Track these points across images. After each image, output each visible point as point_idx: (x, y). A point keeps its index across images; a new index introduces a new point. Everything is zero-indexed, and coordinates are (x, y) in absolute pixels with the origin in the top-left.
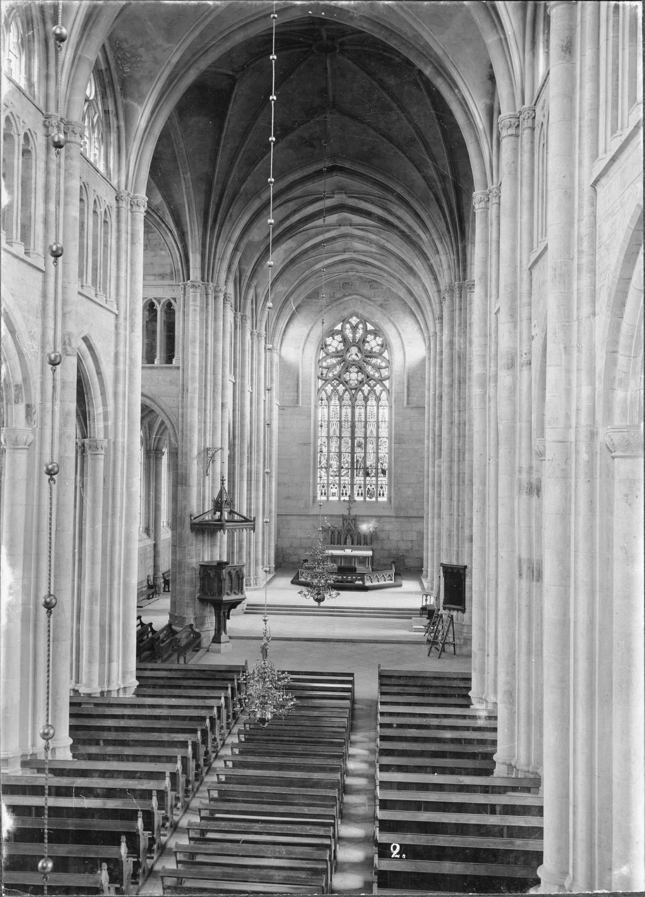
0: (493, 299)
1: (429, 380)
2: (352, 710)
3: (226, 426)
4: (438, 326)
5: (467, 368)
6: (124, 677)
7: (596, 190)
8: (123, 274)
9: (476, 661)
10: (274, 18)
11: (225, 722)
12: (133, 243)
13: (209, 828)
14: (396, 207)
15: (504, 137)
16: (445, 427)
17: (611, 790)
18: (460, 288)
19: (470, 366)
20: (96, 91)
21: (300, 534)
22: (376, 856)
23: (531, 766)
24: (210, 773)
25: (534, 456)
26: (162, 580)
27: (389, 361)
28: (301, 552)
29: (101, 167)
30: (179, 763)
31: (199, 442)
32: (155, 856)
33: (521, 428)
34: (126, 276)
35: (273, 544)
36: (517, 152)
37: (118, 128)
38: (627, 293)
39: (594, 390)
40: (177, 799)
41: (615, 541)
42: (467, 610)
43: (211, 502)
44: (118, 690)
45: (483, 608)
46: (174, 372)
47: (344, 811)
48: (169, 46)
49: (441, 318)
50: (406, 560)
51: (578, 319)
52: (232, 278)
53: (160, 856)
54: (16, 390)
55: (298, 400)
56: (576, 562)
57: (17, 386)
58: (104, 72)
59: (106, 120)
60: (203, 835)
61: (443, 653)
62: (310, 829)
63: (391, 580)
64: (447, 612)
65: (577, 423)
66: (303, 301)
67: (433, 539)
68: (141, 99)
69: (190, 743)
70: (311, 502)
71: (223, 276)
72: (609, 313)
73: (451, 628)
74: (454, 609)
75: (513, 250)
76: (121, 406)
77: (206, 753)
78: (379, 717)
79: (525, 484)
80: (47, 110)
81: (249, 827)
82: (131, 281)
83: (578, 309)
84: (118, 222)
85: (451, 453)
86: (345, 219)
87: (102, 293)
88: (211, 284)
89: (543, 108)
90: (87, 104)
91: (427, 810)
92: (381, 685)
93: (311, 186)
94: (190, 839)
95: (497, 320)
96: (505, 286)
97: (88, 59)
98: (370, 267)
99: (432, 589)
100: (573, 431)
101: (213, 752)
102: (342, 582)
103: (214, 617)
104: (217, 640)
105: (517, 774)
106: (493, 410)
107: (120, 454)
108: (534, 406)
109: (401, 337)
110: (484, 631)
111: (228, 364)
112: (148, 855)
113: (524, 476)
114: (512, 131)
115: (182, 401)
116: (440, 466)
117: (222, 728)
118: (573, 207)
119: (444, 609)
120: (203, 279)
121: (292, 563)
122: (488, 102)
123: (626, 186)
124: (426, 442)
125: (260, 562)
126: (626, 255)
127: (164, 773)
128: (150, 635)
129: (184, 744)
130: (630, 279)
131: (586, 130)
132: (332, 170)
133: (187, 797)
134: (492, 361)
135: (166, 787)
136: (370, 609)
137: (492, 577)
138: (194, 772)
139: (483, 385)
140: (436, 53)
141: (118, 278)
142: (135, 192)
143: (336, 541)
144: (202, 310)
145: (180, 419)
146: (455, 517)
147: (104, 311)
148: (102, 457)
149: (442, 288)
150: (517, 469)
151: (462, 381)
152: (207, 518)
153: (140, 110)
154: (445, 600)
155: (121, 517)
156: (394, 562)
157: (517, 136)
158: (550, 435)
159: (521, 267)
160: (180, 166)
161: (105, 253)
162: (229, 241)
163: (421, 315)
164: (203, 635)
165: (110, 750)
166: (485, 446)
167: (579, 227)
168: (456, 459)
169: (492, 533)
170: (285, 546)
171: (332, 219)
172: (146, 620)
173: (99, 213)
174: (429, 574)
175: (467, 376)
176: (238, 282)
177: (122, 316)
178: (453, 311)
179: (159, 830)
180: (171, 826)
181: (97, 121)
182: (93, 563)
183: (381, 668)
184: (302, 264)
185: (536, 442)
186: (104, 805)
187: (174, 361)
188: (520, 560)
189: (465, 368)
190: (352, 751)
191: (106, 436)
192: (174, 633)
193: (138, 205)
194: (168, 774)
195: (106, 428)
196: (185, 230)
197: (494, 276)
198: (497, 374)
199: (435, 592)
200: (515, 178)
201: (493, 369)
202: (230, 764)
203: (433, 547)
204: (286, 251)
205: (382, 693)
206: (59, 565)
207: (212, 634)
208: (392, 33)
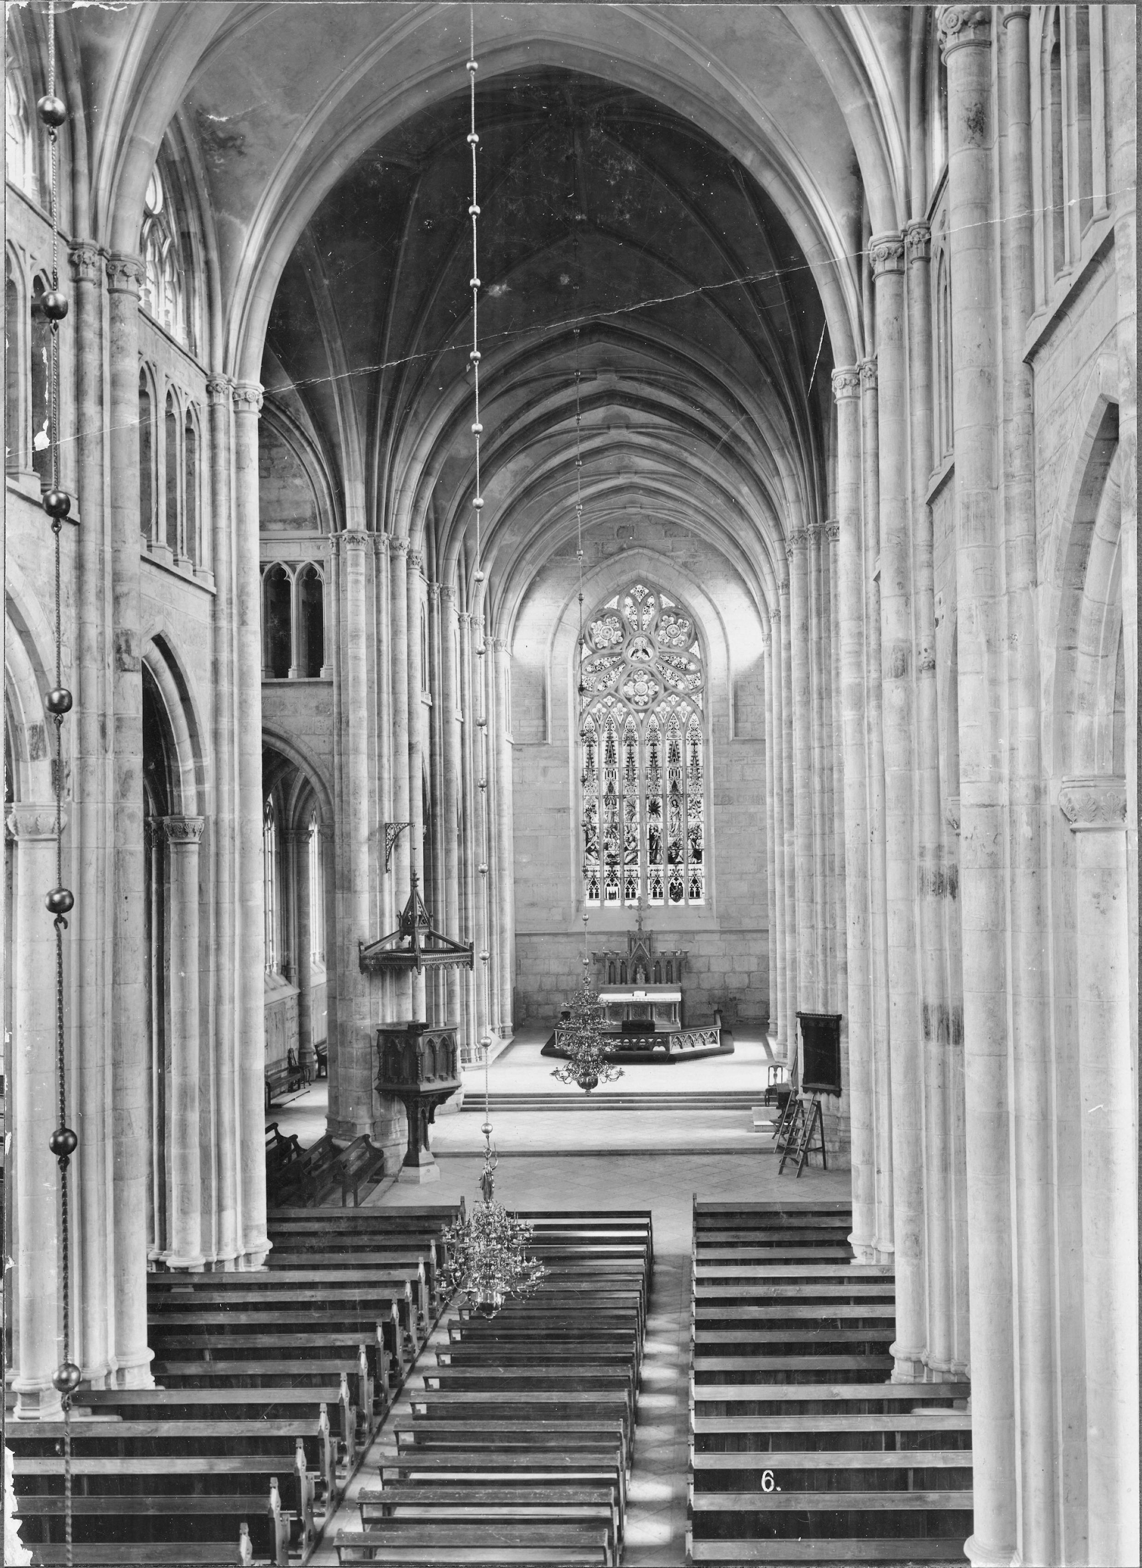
0: (871, 554)
1: (771, 694)
2: (650, 1275)
3: (418, 783)
4: (782, 598)
5: (833, 673)
6: (245, 1236)
7: (1032, 370)
8: (222, 523)
9: (858, 1184)
10: (472, 68)
11: (426, 1306)
12: (240, 468)
13: (397, 1500)
14: (704, 395)
15: (879, 275)
16: (798, 775)
17: (1083, 1404)
18: (818, 534)
19: (837, 668)
20: (165, 199)
21: (555, 967)
22: (689, 1537)
23: (953, 1362)
24: (401, 1399)
25: (944, 827)
26: (315, 1057)
27: (700, 661)
28: (558, 998)
29: (178, 334)
30: (344, 1387)
31: (371, 814)
32: (304, 1554)
33: (921, 779)
34: (230, 526)
35: (508, 987)
36: (902, 301)
37: (207, 263)
38: (1089, 546)
39: (1038, 714)
40: (342, 1449)
41: (1079, 973)
42: (844, 1092)
43: (395, 919)
44: (236, 1259)
45: (868, 1091)
46: (323, 692)
47: (636, 1456)
48: (292, 117)
49: (787, 585)
50: (739, 1007)
51: (1008, 592)
52: (421, 524)
53: (313, 1552)
54: (33, 736)
55: (545, 732)
56: (1015, 1014)
57: (34, 728)
58: (178, 165)
59: (185, 250)
60: (389, 1514)
61: (805, 1168)
62: (575, 1494)
63: (715, 1042)
64: (809, 1096)
65: (1012, 773)
66: (550, 560)
67: (784, 968)
68: (246, 211)
69: (362, 1348)
70: (573, 910)
71: (405, 520)
72: (1060, 582)
73: (818, 1123)
74: (822, 1091)
75: (900, 471)
76: (225, 756)
77: (394, 1363)
78: (694, 1288)
79: (930, 877)
80: (75, 233)
81: (467, 1496)
82: (239, 535)
83: (1008, 574)
84: (213, 429)
85: (809, 820)
86: (620, 416)
87: (185, 558)
88: (384, 536)
89: (943, 223)
90: (149, 222)
91: (777, 1448)
92: (698, 1229)
93: (556, 360)
94: (365, 1521)
95: (878, 591)
96: (888, 534)
97: (147, 144)
98: (663, 499)
99: (785, 1056)
100: (1004, 787)
101: (406, 1361)
102: (630, 1049)
103: (406, 1121)
104: (411, 1160)
105: (930, 1377)
106: (875, 746)
107: (226, 842)
108: (943, 740)
109: (720, 619)
110: (871, 1130)
111: (418, 674)
112: (290, 1552)
113: (929, 864)
114: (892, 264)
115: (339, 742)
116: (791, 844)
117: (420, 1318)
118: (995, 398)
119: (806, 1090)
120: (369, 527)
121: (543, 1018)
122: (852, 213)
123: (1081, 364)
124: (768, 800)
125: (486, 1019)
126: (1085, 483)
127: (317, 1406)
128: (294, 1156)
129: (351, 1352)
130: (1093, 522)
131: (1013, 265)
132: (592, 331)
133: (361, 1444)
134: (872, 661)
135: (321, 1432)
136: (679, 1094)
137: (882, 1036)
138: (371, 1401)
139: (858, 704)
140: (759, 128)
141: (215, 530)
142: (241, 376)
143: (618, 978)
144: (369, 581)
145: (336, 774)
146: (820, 931)
147: (191, 589)
148: (195, 848)
149: (788, 534)
150: (916, 850)
151: (826, 693)
152: (388, 947)
153: (245, 231)
154: (805, 1075)
155: (232, 952)
156: (719, 1011)
157: (900, 272)
158: (969, 794)
159: (913, 500)
160: (323, 329)
161: (190, 486)
162: (414, 458)
163: (753, 580)
164: (387, 1153)
165: (222, 1367)
166: (864, 809)
167: (1006, 433)
168: (818, 830)
169: (880, 960)
170: (529, 989)
171: (595, 416)
172: (286, 1130)
173: (177, 416)
174: (779, 1030)
175: (833, 687)
176: (432, 530)
177: (223, 597)
178: (806, 574)
179: (309, 1505)
180: (332, 1498)
181: (170, 251)
182: (184, 1037)
183: (700, 1200)
184: (543, 497)
185: (946, 803)
186: (211, 1469)
187: (323, 672)
188: (925, 1009)
189: (829, 673)
190: (650, 1347)
191: (201, 812)
192: (338, 1150)
193: (246, 400)
194: (323, 1407)
195: (200, 796)
196: (335, 440)
197: (871, 515)
198: (880, 686)
199: (789, 1061)
200: (900, 347)
201: (874, 675)
202: (435, 1383)
203: (784, 983)
204: (515, 474)
205: (700, 1245)
206: (120, 1045)
207: (404, 1150)
208: (683, 93)
